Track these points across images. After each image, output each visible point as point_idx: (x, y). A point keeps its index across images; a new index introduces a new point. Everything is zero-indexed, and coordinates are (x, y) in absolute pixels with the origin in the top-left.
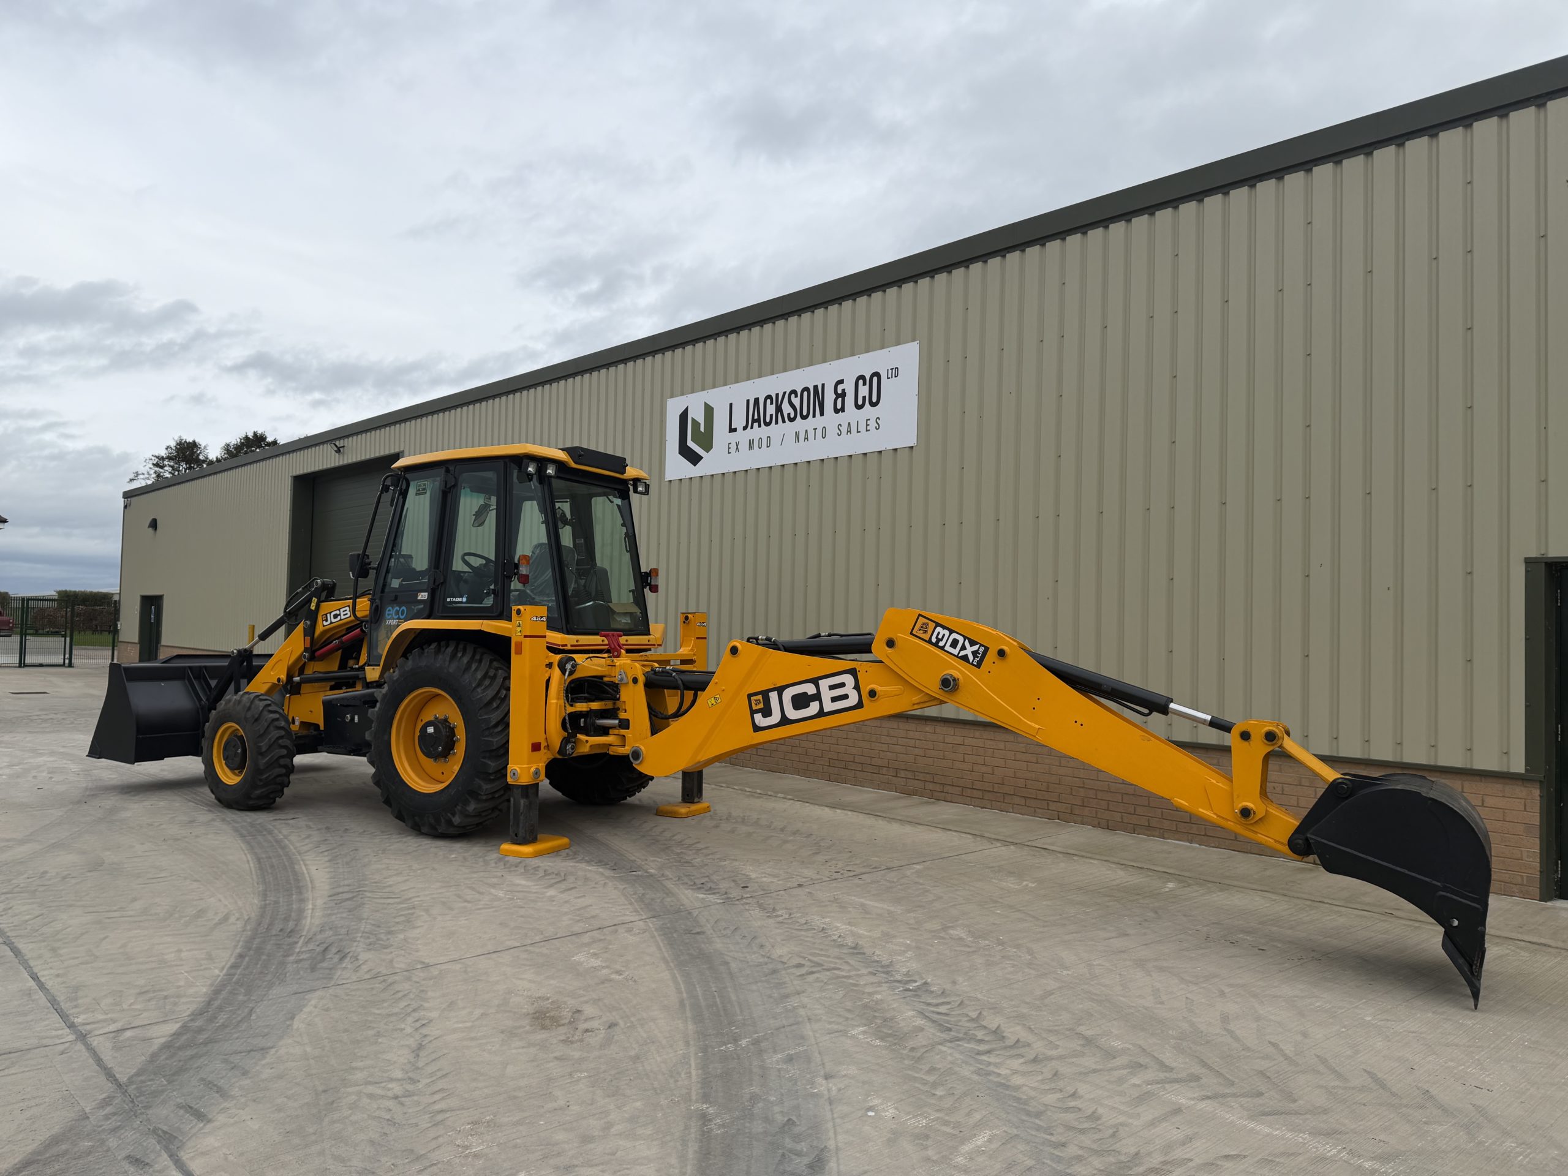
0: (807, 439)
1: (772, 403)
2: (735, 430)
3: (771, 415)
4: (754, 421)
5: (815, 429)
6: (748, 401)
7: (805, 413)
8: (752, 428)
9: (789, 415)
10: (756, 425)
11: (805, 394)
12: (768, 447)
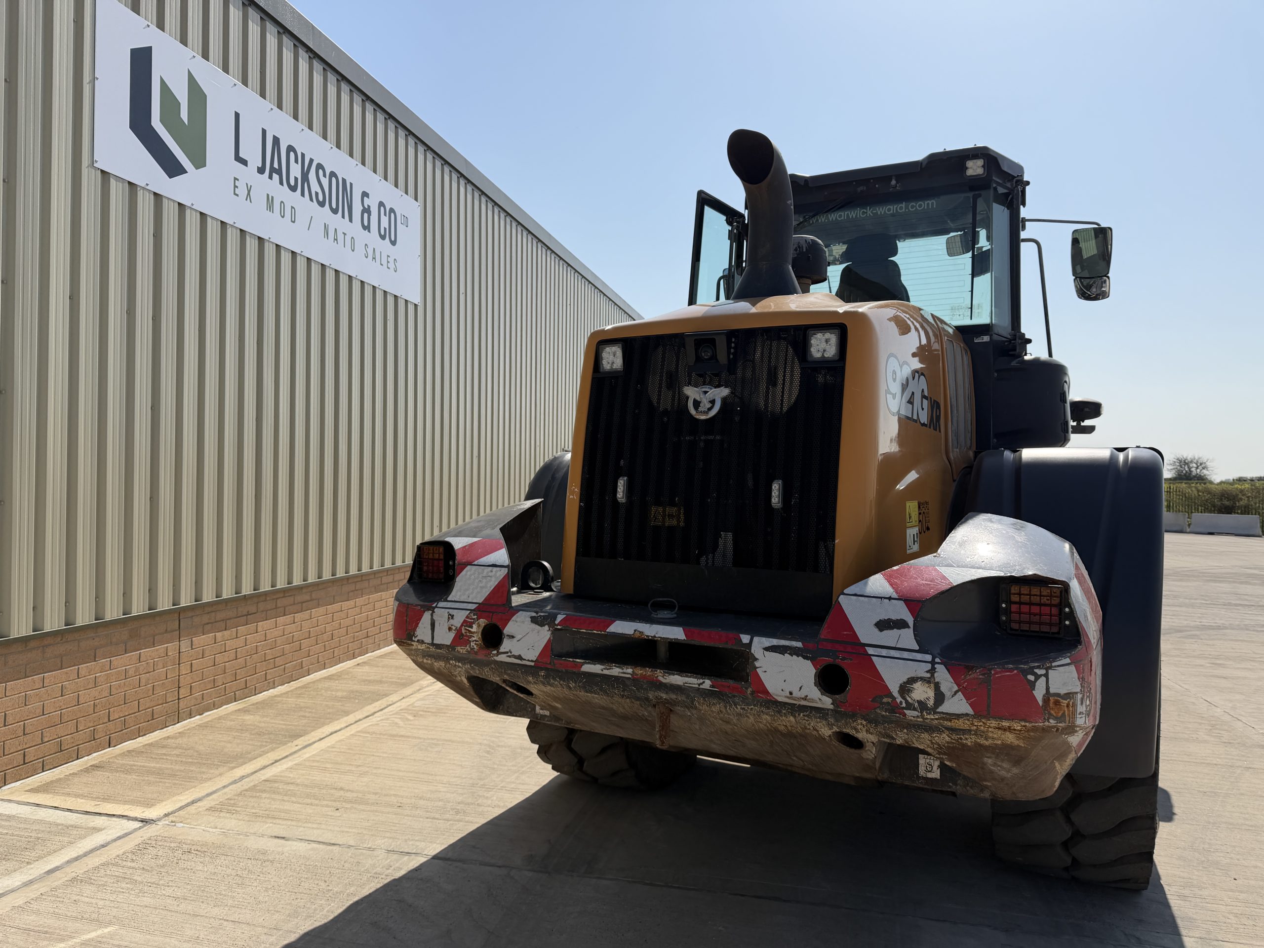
0: (337, 240)
1: (296, 161)
2: (244, 162)
3: (296, 179)
4: (273, 170)
5: (345, 234)
6: (264, 132)
7: (334, 206)
8: (271, 177)
9: (317, 194)
10: (276, 177)
11: (334, 180)
12: (292, 221)
